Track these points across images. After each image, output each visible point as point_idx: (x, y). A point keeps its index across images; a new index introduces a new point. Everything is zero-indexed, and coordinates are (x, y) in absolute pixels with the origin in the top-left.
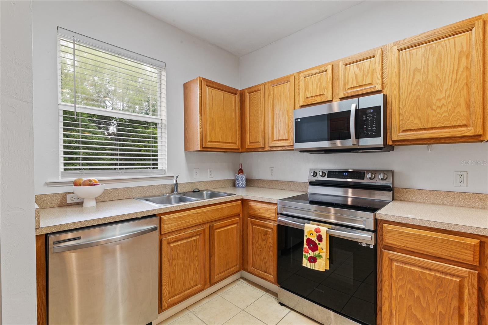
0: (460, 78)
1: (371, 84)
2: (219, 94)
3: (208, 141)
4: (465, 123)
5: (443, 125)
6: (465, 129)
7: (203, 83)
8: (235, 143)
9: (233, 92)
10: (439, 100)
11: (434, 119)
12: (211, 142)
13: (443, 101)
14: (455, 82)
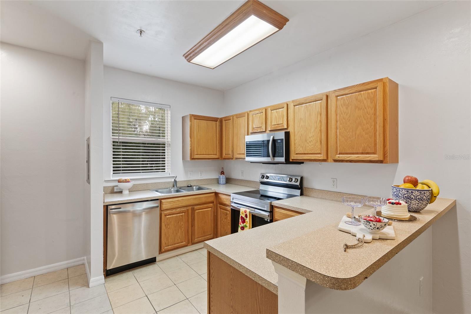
0: (318, 126)
1: (282, 124)
2: (203, 123)
3: (195, 154)
4: (319, 152)
5: (311, 153)
6: (319, 155)
7: (192, 118)
8: (216, 154)
9: (215, 120)
10: (310, 138)
11: (308, 148)
12: (198, 155)
13: (311, 139)
14: (316, 128)
